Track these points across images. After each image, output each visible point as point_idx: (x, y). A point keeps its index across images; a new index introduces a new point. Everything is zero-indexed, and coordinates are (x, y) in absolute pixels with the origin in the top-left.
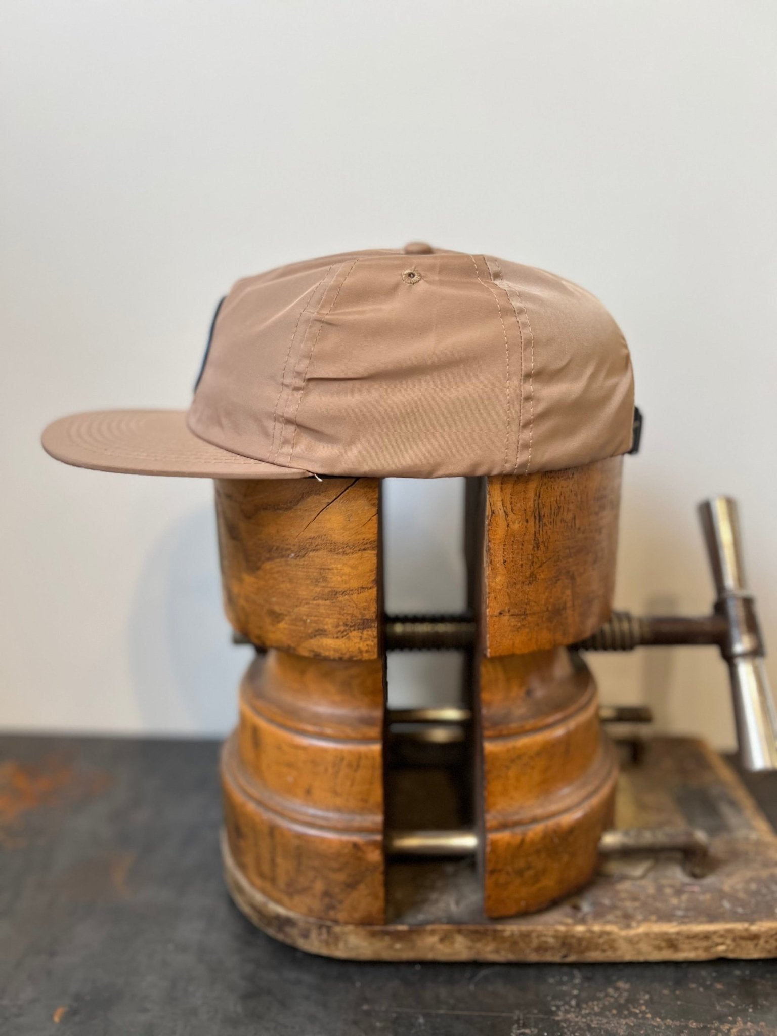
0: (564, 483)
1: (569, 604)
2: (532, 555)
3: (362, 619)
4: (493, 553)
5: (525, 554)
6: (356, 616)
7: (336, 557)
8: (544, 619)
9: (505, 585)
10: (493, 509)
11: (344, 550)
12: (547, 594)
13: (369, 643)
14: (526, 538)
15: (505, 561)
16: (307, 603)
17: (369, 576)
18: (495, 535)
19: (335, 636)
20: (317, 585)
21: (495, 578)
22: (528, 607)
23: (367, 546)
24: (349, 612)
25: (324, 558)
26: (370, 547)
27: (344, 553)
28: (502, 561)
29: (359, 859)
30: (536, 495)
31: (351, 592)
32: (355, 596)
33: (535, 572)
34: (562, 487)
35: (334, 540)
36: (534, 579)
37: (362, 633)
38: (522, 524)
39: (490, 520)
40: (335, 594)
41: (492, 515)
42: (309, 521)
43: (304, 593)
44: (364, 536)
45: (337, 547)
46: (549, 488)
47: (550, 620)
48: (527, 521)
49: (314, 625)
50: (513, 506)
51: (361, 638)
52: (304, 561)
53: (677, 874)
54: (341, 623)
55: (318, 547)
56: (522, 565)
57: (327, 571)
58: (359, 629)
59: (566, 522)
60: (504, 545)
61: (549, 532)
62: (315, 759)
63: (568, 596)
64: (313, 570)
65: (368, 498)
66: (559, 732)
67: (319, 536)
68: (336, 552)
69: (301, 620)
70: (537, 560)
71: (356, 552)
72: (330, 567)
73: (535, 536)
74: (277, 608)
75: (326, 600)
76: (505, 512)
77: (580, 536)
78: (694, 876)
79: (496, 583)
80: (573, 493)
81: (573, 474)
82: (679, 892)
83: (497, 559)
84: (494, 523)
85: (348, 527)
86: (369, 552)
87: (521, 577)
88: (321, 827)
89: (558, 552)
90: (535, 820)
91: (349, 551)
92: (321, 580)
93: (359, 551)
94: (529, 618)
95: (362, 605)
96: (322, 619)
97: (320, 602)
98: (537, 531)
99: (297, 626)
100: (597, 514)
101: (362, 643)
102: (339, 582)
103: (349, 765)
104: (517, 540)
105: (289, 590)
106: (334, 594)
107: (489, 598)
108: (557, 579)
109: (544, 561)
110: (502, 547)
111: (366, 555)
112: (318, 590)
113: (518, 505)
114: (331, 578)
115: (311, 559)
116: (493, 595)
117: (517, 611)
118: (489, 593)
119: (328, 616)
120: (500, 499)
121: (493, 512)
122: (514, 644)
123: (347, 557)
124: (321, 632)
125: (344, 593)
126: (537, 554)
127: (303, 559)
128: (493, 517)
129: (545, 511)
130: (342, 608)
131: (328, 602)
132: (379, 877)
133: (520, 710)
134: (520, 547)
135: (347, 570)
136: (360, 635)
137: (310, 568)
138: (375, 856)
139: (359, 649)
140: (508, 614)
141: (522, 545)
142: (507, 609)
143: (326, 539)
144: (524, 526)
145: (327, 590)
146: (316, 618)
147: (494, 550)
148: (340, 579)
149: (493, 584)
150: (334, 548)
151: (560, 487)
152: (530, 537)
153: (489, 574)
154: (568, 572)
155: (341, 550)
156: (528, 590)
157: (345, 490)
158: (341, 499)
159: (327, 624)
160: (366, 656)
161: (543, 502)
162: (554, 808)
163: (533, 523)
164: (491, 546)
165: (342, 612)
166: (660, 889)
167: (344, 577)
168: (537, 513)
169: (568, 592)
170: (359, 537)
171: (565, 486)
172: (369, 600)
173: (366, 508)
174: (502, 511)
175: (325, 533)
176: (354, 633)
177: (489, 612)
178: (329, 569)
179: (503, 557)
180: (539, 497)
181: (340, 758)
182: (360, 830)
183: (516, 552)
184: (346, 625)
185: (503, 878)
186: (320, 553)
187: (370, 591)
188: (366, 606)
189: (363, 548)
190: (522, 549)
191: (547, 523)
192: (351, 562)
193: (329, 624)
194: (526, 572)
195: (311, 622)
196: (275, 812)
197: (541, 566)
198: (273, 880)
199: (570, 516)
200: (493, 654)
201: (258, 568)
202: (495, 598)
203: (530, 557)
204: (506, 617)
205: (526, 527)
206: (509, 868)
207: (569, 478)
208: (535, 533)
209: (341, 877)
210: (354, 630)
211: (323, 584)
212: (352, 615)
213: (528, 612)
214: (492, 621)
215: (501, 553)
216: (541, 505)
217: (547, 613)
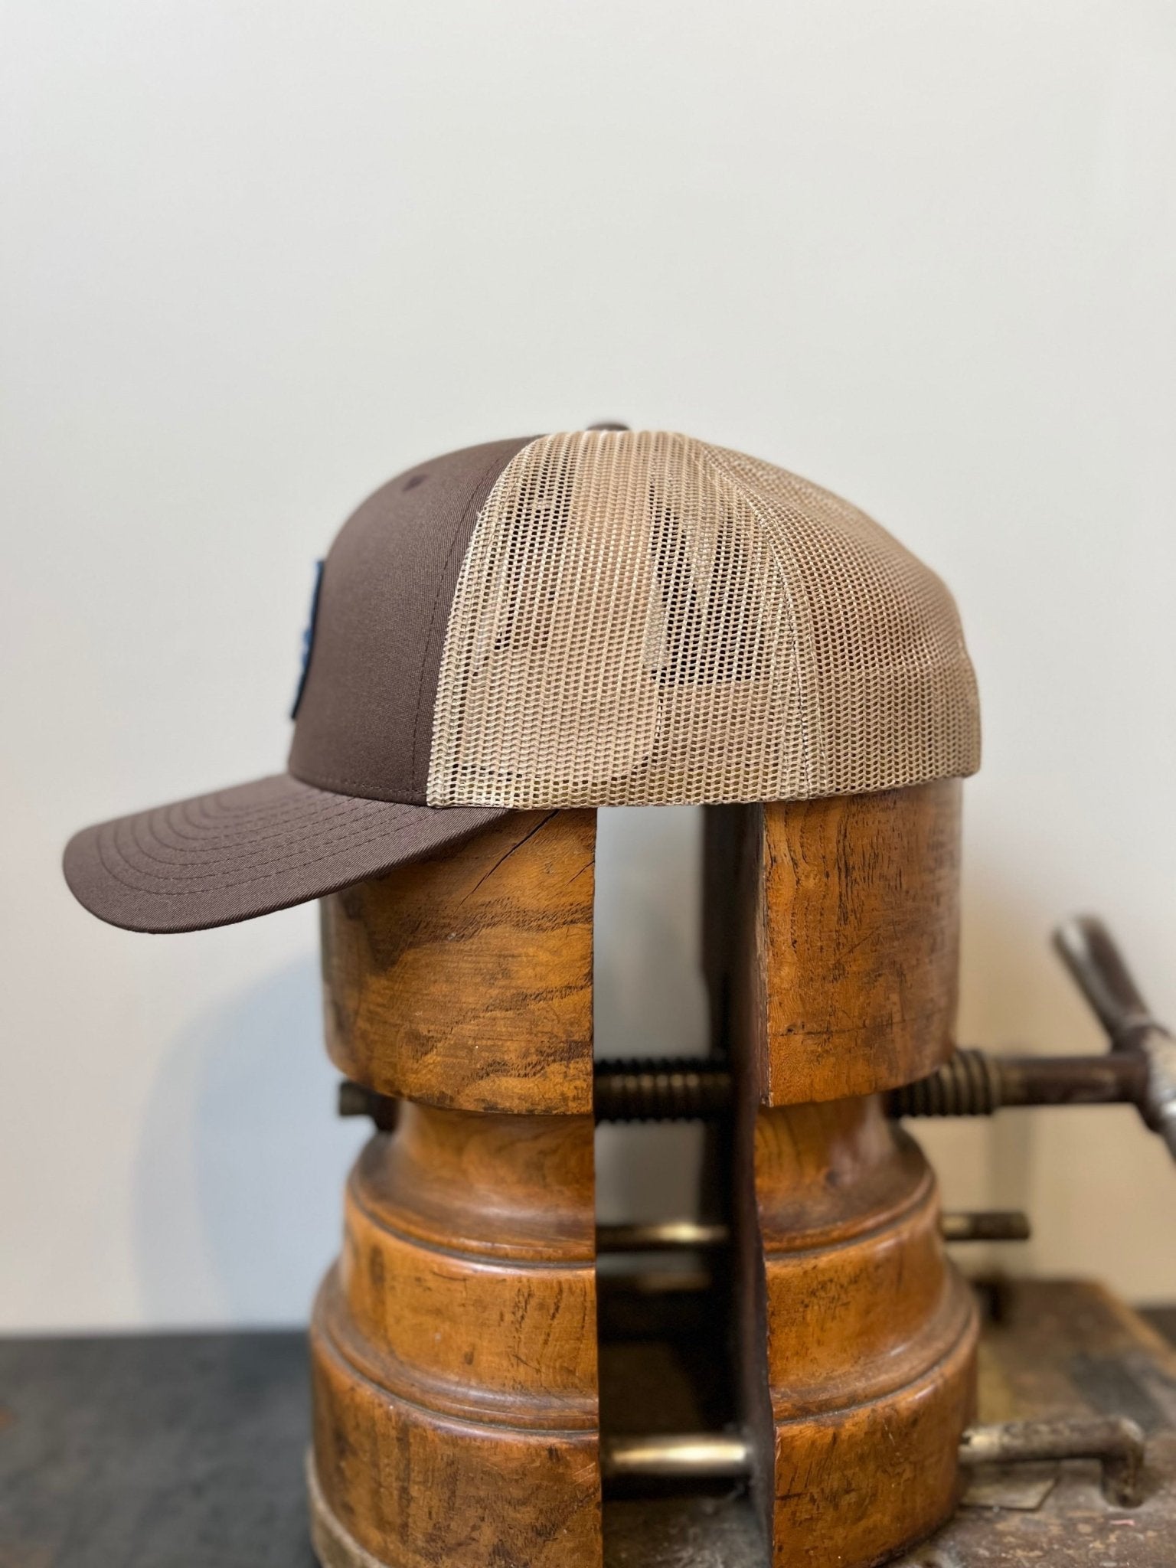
0: (881, 816)
1: (897, 1018)
2: (836, 931)
3: (567, 1041)
4: (776, 929)
5: (825, 929)
6: (557, 1037)
7: (525, 935)
8: (859, 1041)
9: (796, 981)
10: (774, 853)
11: (539, 923)
12: (862, 999)
13: (578, 1083)
14: (828, 902)
15: (796, 942)
16: (475, 1017)
17: (580, 967)
18: (777, 897)
19: (522, 1072)
20: (491, 986)
21: (779, 969)
22: (833, 1020)
23: (577, 916)
24: (546, 1030)
25: (505, 937)
26: (582, 918)
27: (540, 928)
28: (790, 942)
29: (560, 1479)
30: (839, 832)
31: (549, 996)
32: (556, 1002)
33: (842, 961)
34: (879, 822)
35: (523, 907)
36: (841, 972)
37: (567, 1067)
38: (820, 879)
39: (770, 873)
40: (524, 1000)
41: (772, 865)
42: (483, 876)
43: (471, 1000)
44: (571, 900)
45: (527, 918)
46: (860, 824)
47: (868, 1043)
48: (828, 876)
49: (485, 1054)
50: (805, 849)
51: (566, 1075)
52: (472, 944)
53: (1094, 1500)
54: (533, 1050)
55: (496, 919)
56: (822, 948)
57: (510, 959)
58: (562, 1059)
59: (886, 880)
60: (793, 914)
61: (862, 893)
62: (482, 1295)
63: (895, 1004)
64: (487, 959)
65: (580, 836)
66: (883, 1245)
67: (497, 901)
68: (526, 927)
69: (464, 1046)
70: (845, 941)
71: (558, 926)
72: (516, 952)
73: (841, 899)
74: (423, 1029)
75: (507, 1010)
76: (792, 859)
77: (910, 904)
78: (1124, 1501)
79: (781, 978)
80: (896, 833)
81: (895, 803)
82: (1103, 1529)
83: (782, 938)
84: (776, 878)
85: (546, 884)
86: (579, 925)
87: (820, 969)
88: (493, 1422)
89: (877, 928)
90: (854, 1401)
91: (548, 924)
92: (500, 976)
93: (564, 924)
94: (836, 1040)
95: (568, 1017)
96: (500, 1043)
97: (498, 1013)
98: (844, 892)
99: (457, 1057)
100: (932, 871)
101: (566, 1084)
102: (530, 978)
103: (542, 1306)
104: (813, 906)
105: (445, 996)
106: (521, 1000)
107: (770, 1002)
108: (875, 974)
109: (857, 943)
110: (789, 918)
111: (575, 931)
112: (494, 992)
113: (813, 849)
114: (517, 971)
115: (483, 941)
116: (776, 999)
117: (815, 1027)
118: (770, 996)
119: (511, 1037)
120: (784, 838)
121: (774, 860)
122: (812, 1084)
123: (543, 935)
124: (498, 1067)
125: (538, 997)
126: (844, 929)
127: (471, 940)
128: (774, 867)
129: (855, 860)
130: (534, 1023)
131: (510, 1014)
132: (593, 1513)
133: (819, 1207)
134: (819, 918)
135: (543, 956)
136: (565, 1070)
137: (482, 956)
138: (587, 1474)
139: (562, 1094)
140: (801, 1031)
141: (821, 914)
142: (799, 1023)
143: (509, 906)
144: (823, 884)
145: (508, 994)
146: (490, 1043)
147: (778, 922)
148: (531, 972)
149: (776, 980)
150: (523, 920)
151: (877, 822)
152: (832, 901)
153: (769, 963)
154: (894, 963)
155: (534, 924)
156: (833, 990)
157: (543, 823)
158: (535, 839)
159: (508, 1051)
160: (573, 1108)
161: (852, 845)
162: (883, 1379)
163: (837, 879)
164: (772, 915)
165: (534, 1031)
166: (1070, 1526)
167: (538, 969)
168: (843, 862)
169: (895, 997)
170: (563, 900)
171: (883, 821)
172: (578, 1008)
173: (576, 852)
174: (789, 858)
175: (507, 896)
176: (556, 1067)
177: (771, 1027)
178: (513, 956)
179: (792, 934)
180: (845, 836)
181: (526, 1294)
182: (560, 1426)
183: (812, 925)
184: (541, 1053)
185: (805, 1510)
186: (499, 930)
187: (581, 992)
188: (574, 1017)
189: (569, 919)
190: (820, 921)
191: (858, 880)
192: (553, 943)
193: (511, 1053)
194: (829, 960)
195: (481, 1049)
196: (411, 1399)
197: (851, 951)
198: (403, 1530)
199: (893, 870)
200: (779, 1102)
201: (394, 963)
202: (780, 1004)
203: (834, 935)
204: (799, 1038)
205: (826, 885)
206: (815, 1491)
207: (888, 808)
208: (841, 895)
209: (526, 1515)
210: (554, 1061)
211: (502, 983)
212: (552, 1035)
213: (834, 1029)
214: (777, 1045)
215: (788, 927)
216: (848, 849)
217: (863, 1031)
